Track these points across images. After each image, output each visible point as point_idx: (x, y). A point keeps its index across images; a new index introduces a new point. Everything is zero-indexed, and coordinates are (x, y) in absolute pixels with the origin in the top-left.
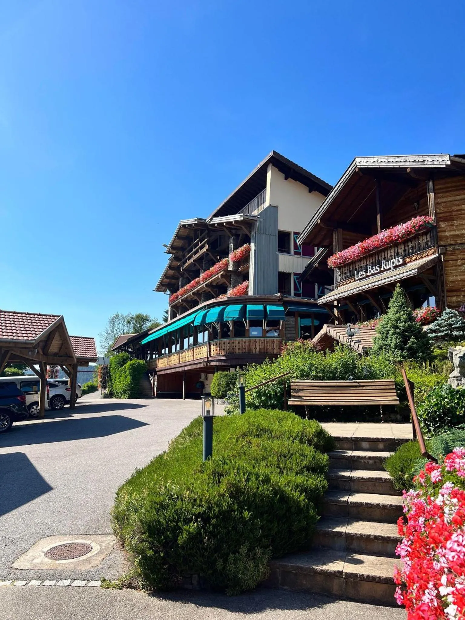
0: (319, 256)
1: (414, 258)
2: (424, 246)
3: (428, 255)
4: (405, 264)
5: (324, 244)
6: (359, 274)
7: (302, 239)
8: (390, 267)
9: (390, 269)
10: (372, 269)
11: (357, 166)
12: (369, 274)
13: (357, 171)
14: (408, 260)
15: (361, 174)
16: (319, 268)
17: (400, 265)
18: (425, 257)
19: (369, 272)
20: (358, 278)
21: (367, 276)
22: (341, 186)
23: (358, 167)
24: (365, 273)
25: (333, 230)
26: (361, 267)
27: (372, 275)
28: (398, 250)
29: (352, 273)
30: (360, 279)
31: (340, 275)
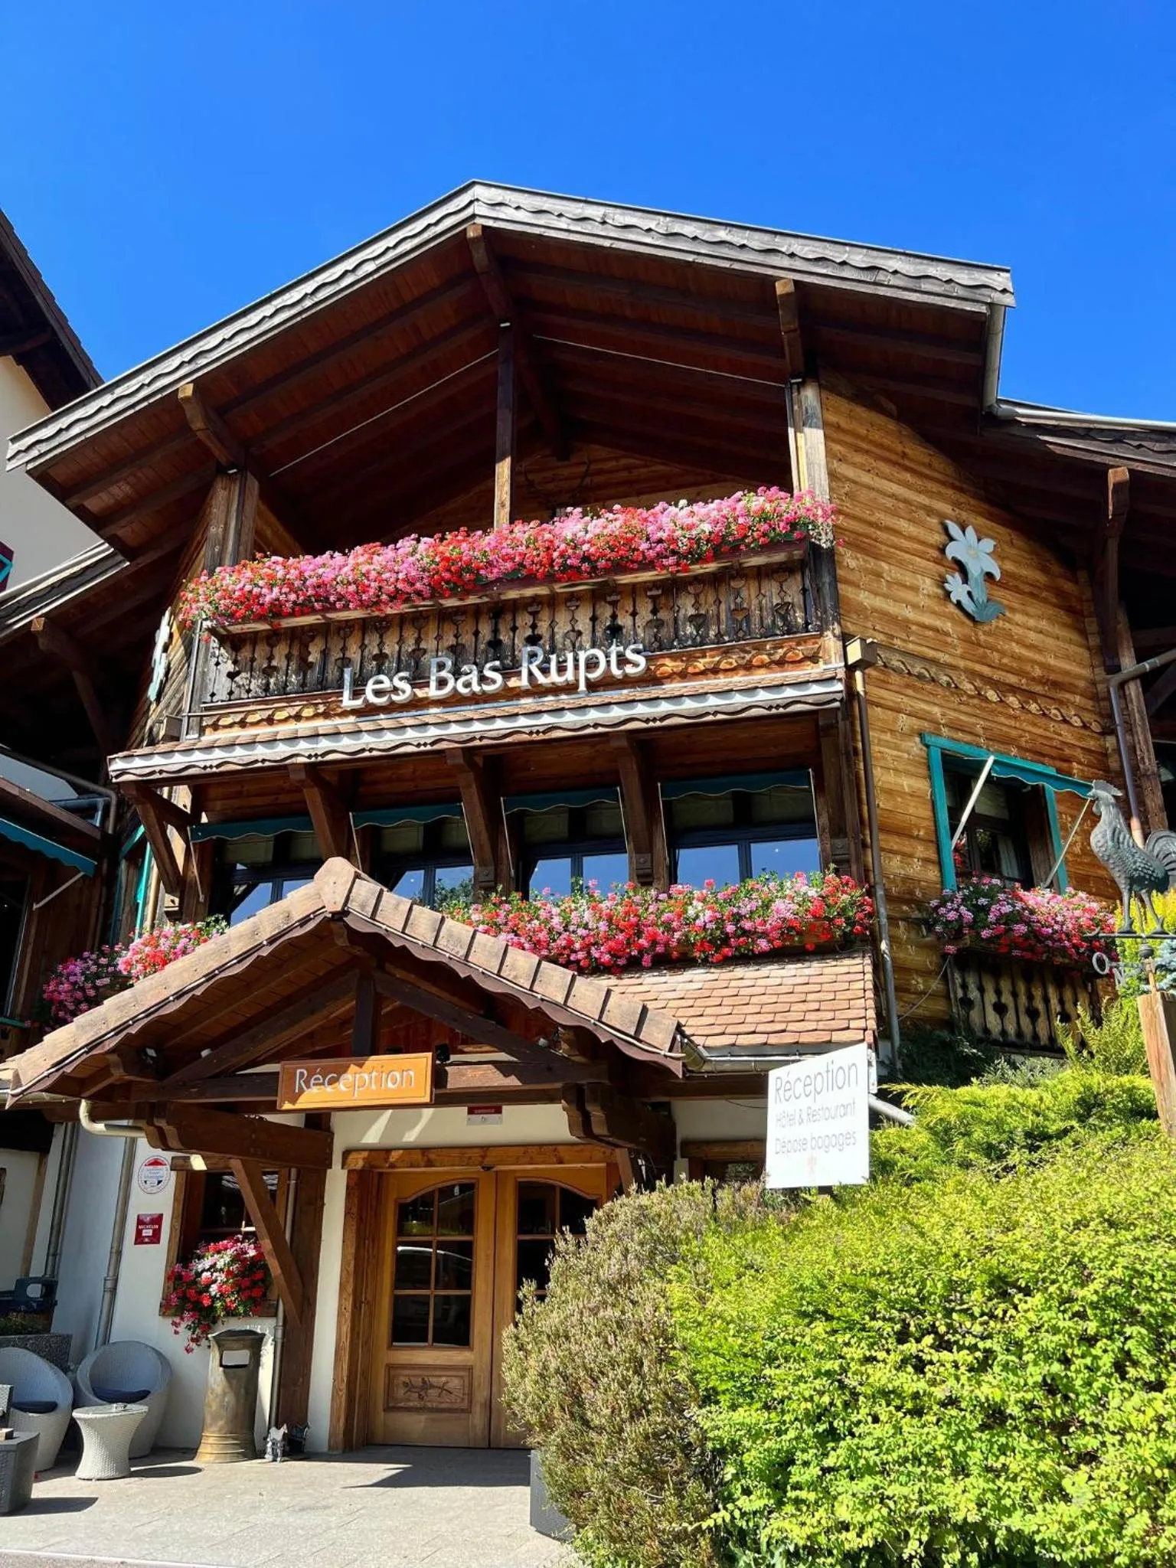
0: (52, 587)
1: (701, 664)
2: (768, 621)
3: (781, 663)
4: (650, 679)
5: (120, 533)
6: (370, 687)
7: (44, 447)
8: (569, 675)
9: (571, 688)
10: (457, 673)
11: (474, 216)
12: (432, 692)
13: (471, 234)
14: (669, 665)
15: (480, 257)
16: (41, 641)
17: (627, 682)
18: (762, 666)
19: (433, 684)
20: (358, 703)
21: (416, 704)
22: (361, 273)
23: (479, 221)
24: (407, 687)
25: (221, 470)
26: (381, 657)
27: (455, 700)
28: (614, 617)
29: (313, 676)
30: (369, 711)
31: (232, 676)
